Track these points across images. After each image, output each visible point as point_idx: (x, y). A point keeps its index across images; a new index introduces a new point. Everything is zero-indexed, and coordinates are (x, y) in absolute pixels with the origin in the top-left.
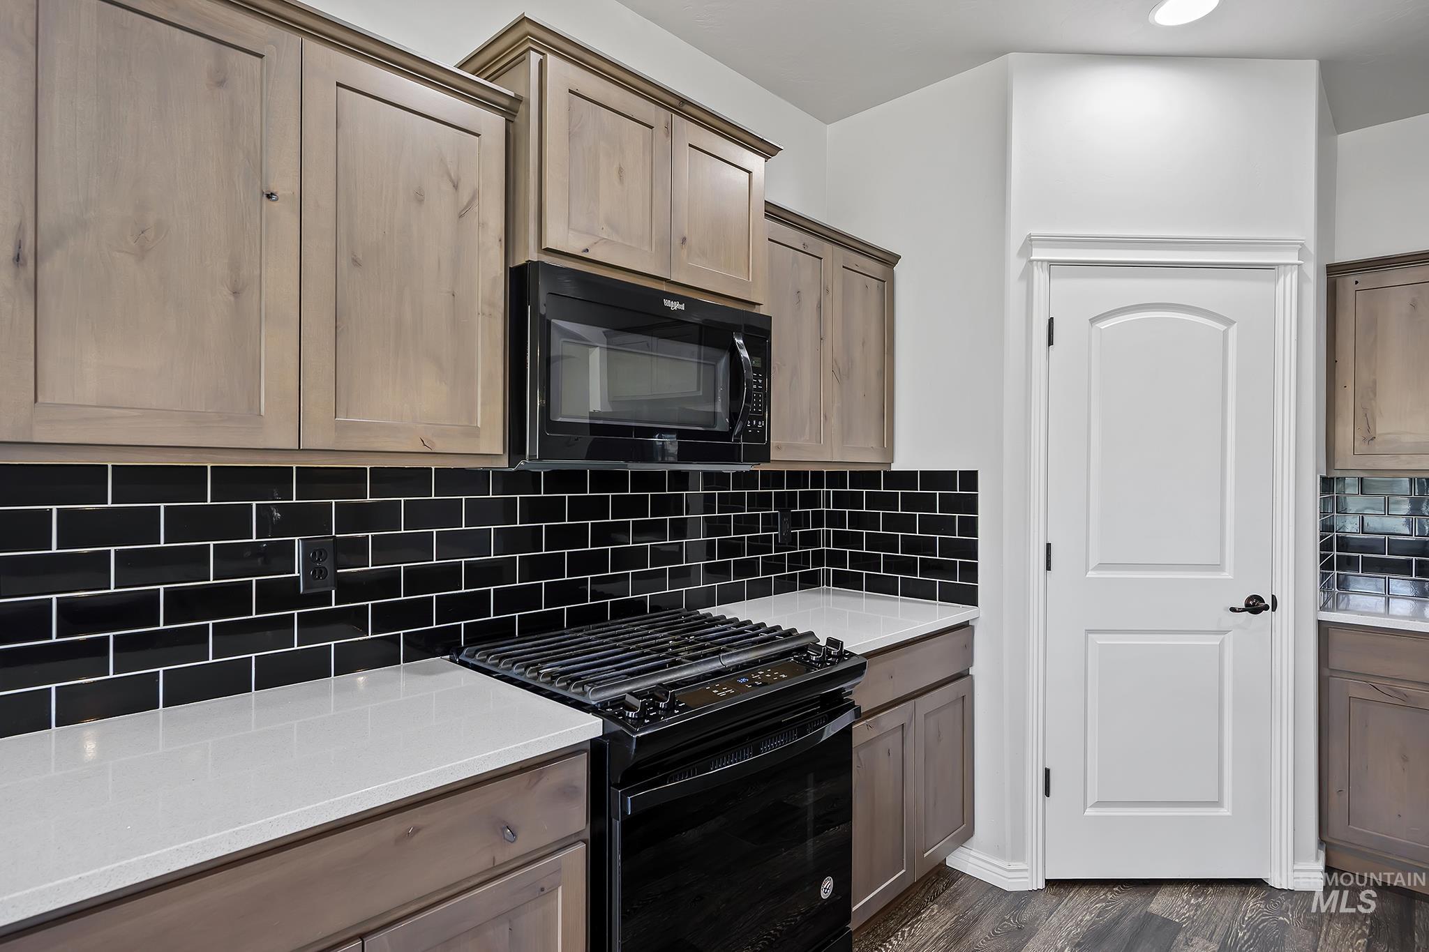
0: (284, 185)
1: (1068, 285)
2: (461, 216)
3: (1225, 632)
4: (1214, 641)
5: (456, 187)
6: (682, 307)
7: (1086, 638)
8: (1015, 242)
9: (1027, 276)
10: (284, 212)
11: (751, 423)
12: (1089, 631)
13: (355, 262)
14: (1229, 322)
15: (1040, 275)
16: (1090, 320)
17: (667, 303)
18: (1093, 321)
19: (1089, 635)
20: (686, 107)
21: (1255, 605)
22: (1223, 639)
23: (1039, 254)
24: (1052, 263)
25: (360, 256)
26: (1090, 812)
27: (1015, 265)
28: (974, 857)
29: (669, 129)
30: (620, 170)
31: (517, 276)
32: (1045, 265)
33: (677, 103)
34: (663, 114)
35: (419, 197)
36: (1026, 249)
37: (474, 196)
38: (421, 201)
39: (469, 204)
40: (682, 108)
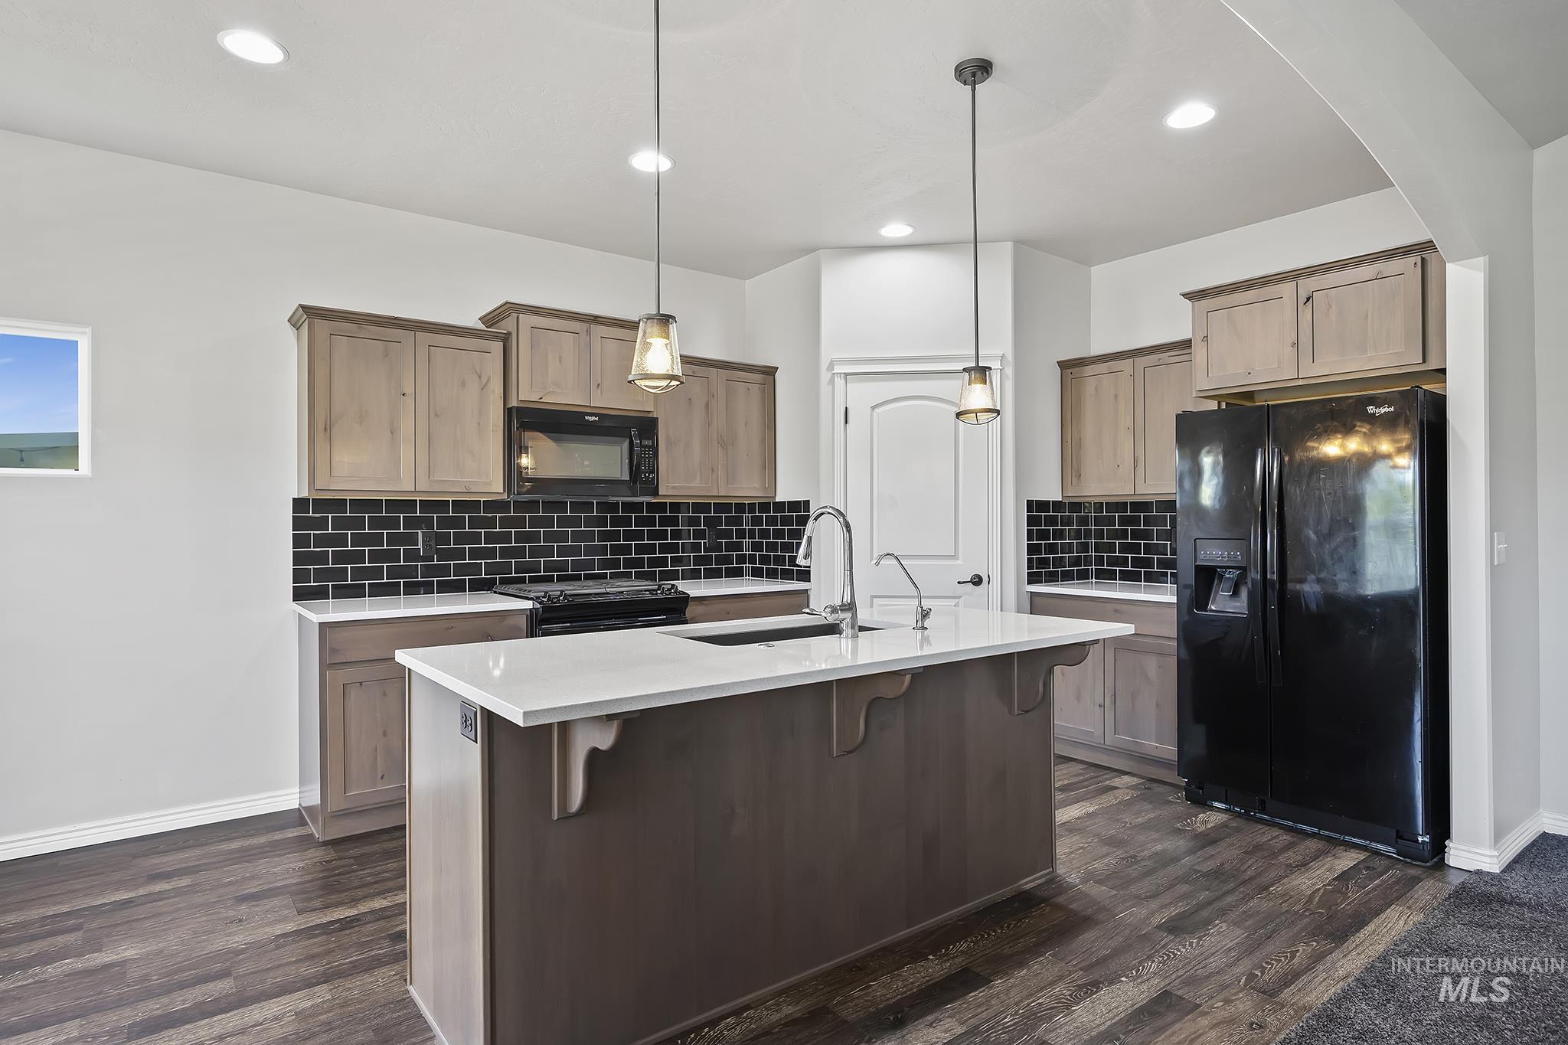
0: (409, 389)
1: (856, 388)
2: (481, 389)
3: (960, 597)
4: (953, 603)
5: (480, 377)
6: (597, 419)
7: (872, 601)
8: (824, 363)
9: (832, 382)
10: (409, 401)
11: (645, 475)
12: (874, 596)
13: (436, 415)
15: (839, 382)
16: (871, 407)
17: (587, 418)
18: (873, 408)
19: (873, 599)
20: (599, 319)
21: (977, 581)
22: (958, 602)
23: (837, 369)
24: (846, 374)
25: (438, 414)
27: (825, 376)
29: (589, 332)
30: (560, 357)
31: (509, 412)
32: (842, 375)
33: (592, 318)
34: (585, 326)
35: (463, 384)
36: (831, 367)
37: (488, 380)
38: (464, 386)
39: (486, 384)
40: (596, 319)
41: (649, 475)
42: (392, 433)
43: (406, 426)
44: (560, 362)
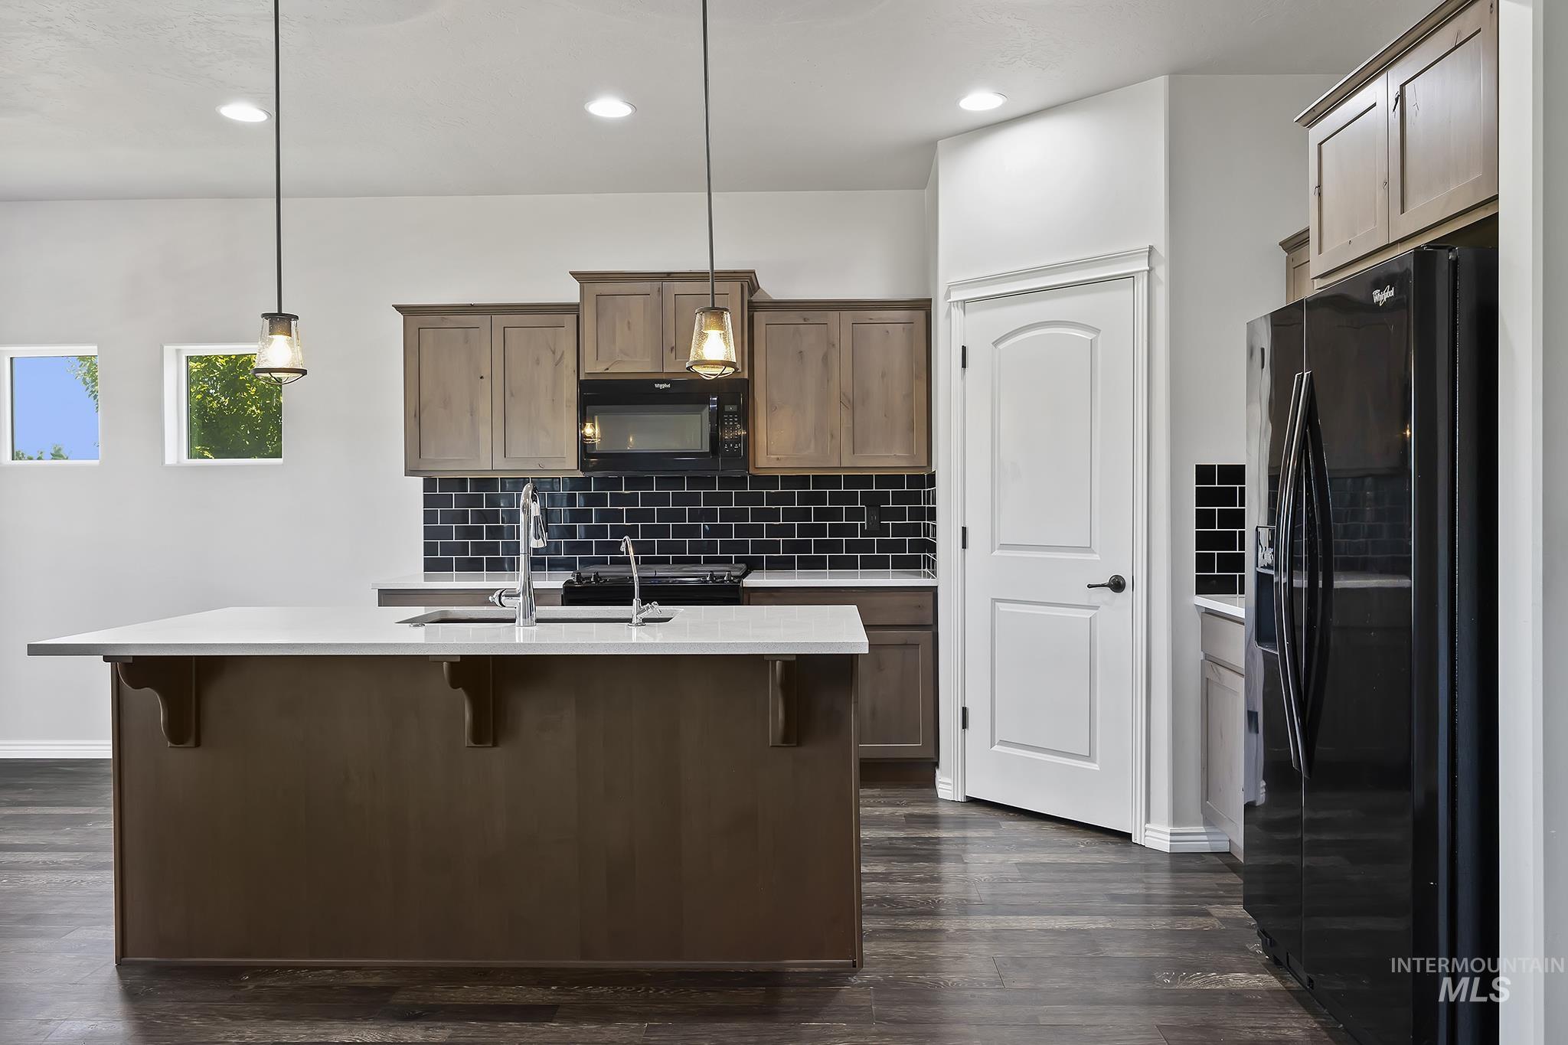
0: (486, 372)
1: (976, 318)
2: (556, 365)
3: (1096, 607)
4: (1087, 614)
5: (554, 353)
6: (669, 386)
7: (993, 607)
8: (942, 291)
10: (486, 381)
11: (728, 445)
12: (995, 600)
13: (512, 395)
14: (1097, 331)
15: (958, 313)
16: (993, 343)
17: (657, 386)
18: (996, 343)
19: (996, 603)
20: (672, 275)
21: (1117, 585)
22: (1094, 613)
23: (955, 296)
24: (965, 302)
25: (514, 393)
26: (996, 748)
27: (942, 307)
28: (943, 783)
29: (660, 292)
30: (629, 323)
31: (583, 385)
32: (959, 304)
33: (665, 275)
34: (657, 284)
35: (538, 362)
36: (948, 295)
37: (562, 354)
38: (538, 364)
39: (561, 357)
40: (669, 276)
41: (734, 446)
42: (472, 415)
43: (484, 408)
44: (629, 328)
